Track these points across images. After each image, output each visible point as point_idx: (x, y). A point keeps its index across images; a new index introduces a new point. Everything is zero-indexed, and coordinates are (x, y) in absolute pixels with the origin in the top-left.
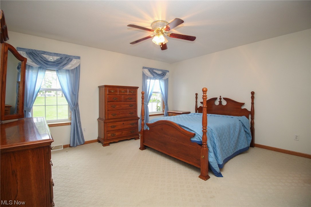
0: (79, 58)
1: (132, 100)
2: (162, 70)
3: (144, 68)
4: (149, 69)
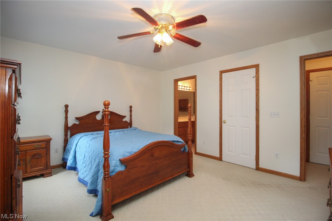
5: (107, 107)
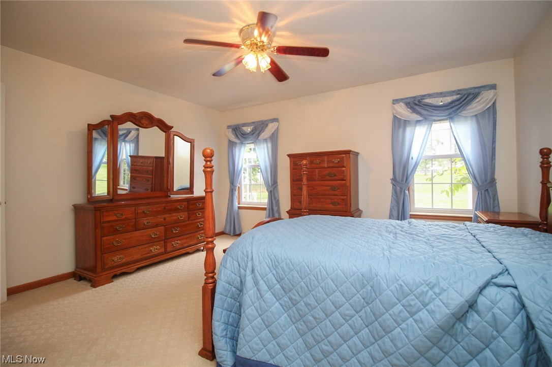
0: (275, 120)
1: (335, 178)
2: (459, 90)
3: (395, 101)
4: (408, 101)
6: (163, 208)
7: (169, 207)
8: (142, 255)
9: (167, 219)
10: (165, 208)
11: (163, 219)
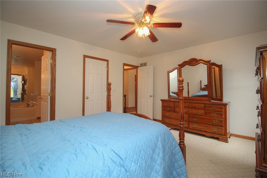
5: (181, 83)
6: (187, 105)
7: (191, 106)
8: (177, 124)
9: (189, 111)
10: (188, 106)
11: (187, 111)
